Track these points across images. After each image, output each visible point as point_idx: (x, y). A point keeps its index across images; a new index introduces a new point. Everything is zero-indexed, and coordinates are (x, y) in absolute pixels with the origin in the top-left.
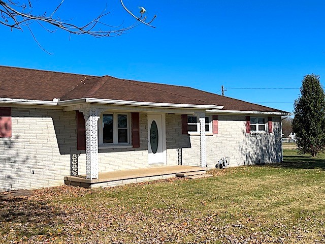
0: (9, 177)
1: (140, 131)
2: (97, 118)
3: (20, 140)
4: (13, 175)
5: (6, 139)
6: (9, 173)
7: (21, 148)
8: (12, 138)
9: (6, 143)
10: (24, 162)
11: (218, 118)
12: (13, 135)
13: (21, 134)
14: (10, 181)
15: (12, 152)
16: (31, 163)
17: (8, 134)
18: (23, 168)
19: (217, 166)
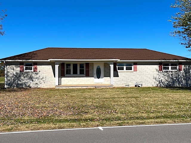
0: (37, 84)
1: (90, 70)
2: (58, 66)
3: (40, 72)
4: (38, 83)
5: (36, 72)
6: (36, 82)
7: (41, 75)
8: (38, 72)
9: (36, 73)
10: (41, 79)
11: (137, 64)
12: (38, 71)
13: (41, 71)
14: (37, 85)
15: (38, 76)
16: (44, 79)
17: (36, 71)
18: (42, 81)
19: (136, 86)
